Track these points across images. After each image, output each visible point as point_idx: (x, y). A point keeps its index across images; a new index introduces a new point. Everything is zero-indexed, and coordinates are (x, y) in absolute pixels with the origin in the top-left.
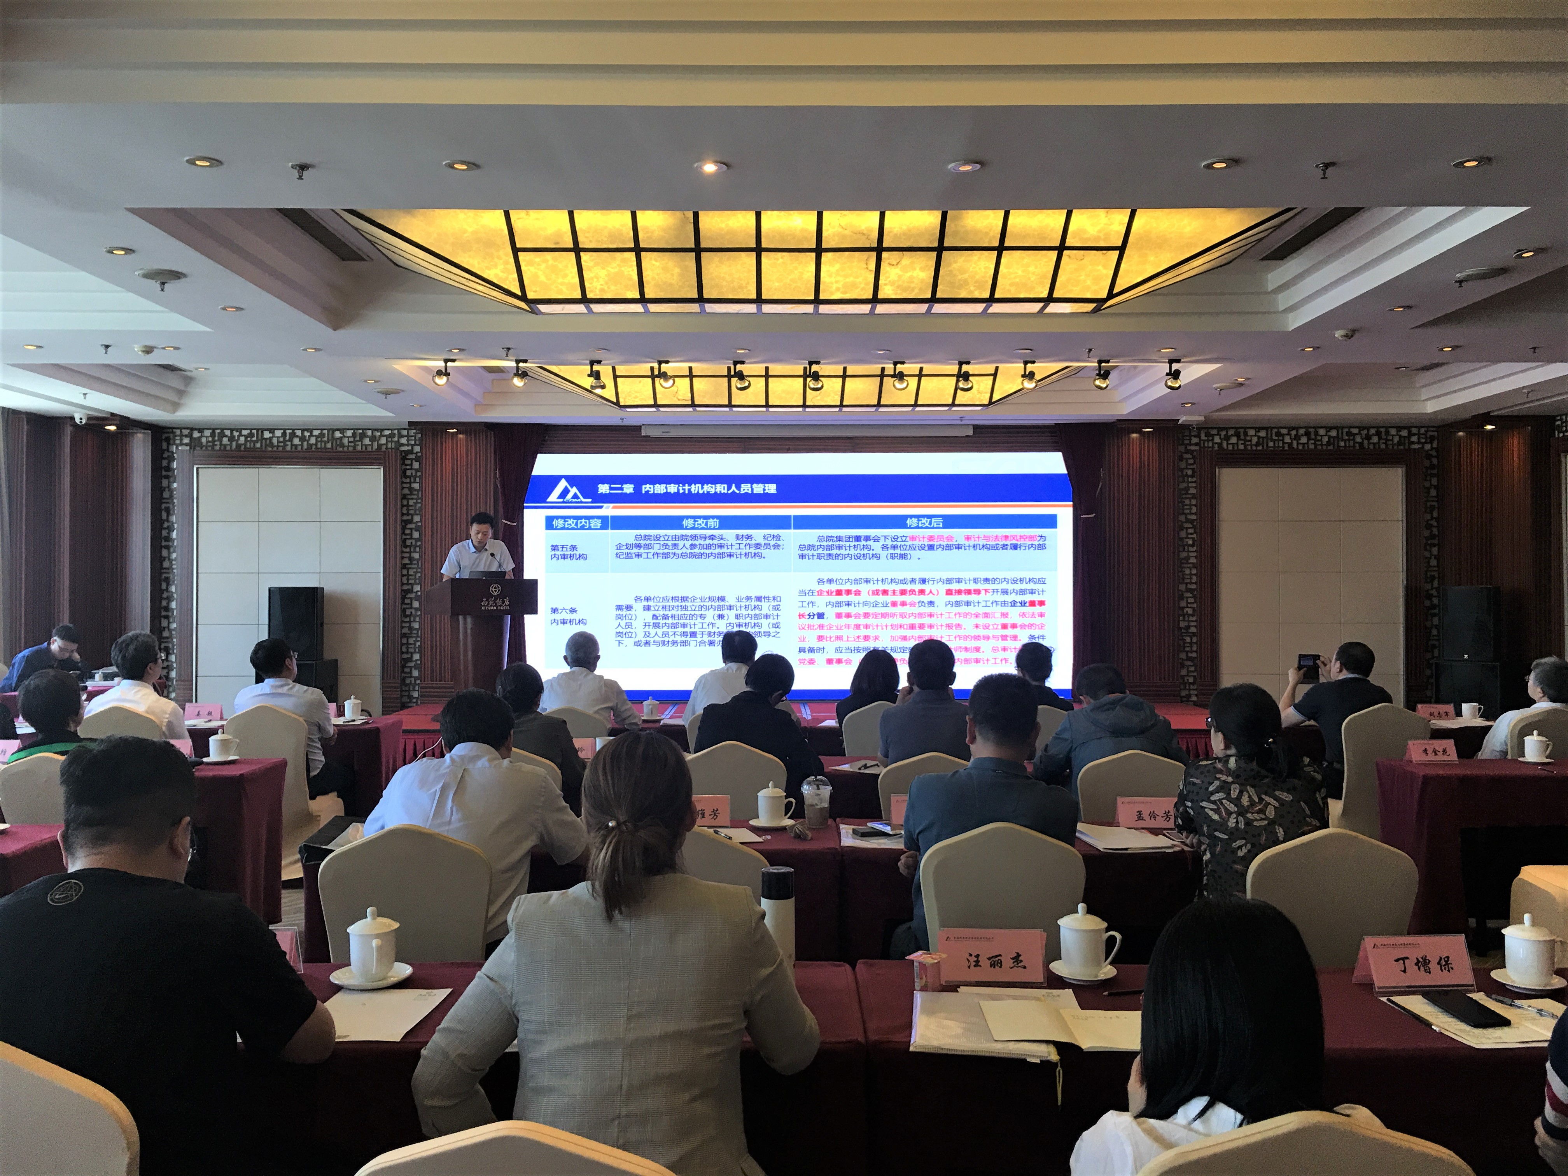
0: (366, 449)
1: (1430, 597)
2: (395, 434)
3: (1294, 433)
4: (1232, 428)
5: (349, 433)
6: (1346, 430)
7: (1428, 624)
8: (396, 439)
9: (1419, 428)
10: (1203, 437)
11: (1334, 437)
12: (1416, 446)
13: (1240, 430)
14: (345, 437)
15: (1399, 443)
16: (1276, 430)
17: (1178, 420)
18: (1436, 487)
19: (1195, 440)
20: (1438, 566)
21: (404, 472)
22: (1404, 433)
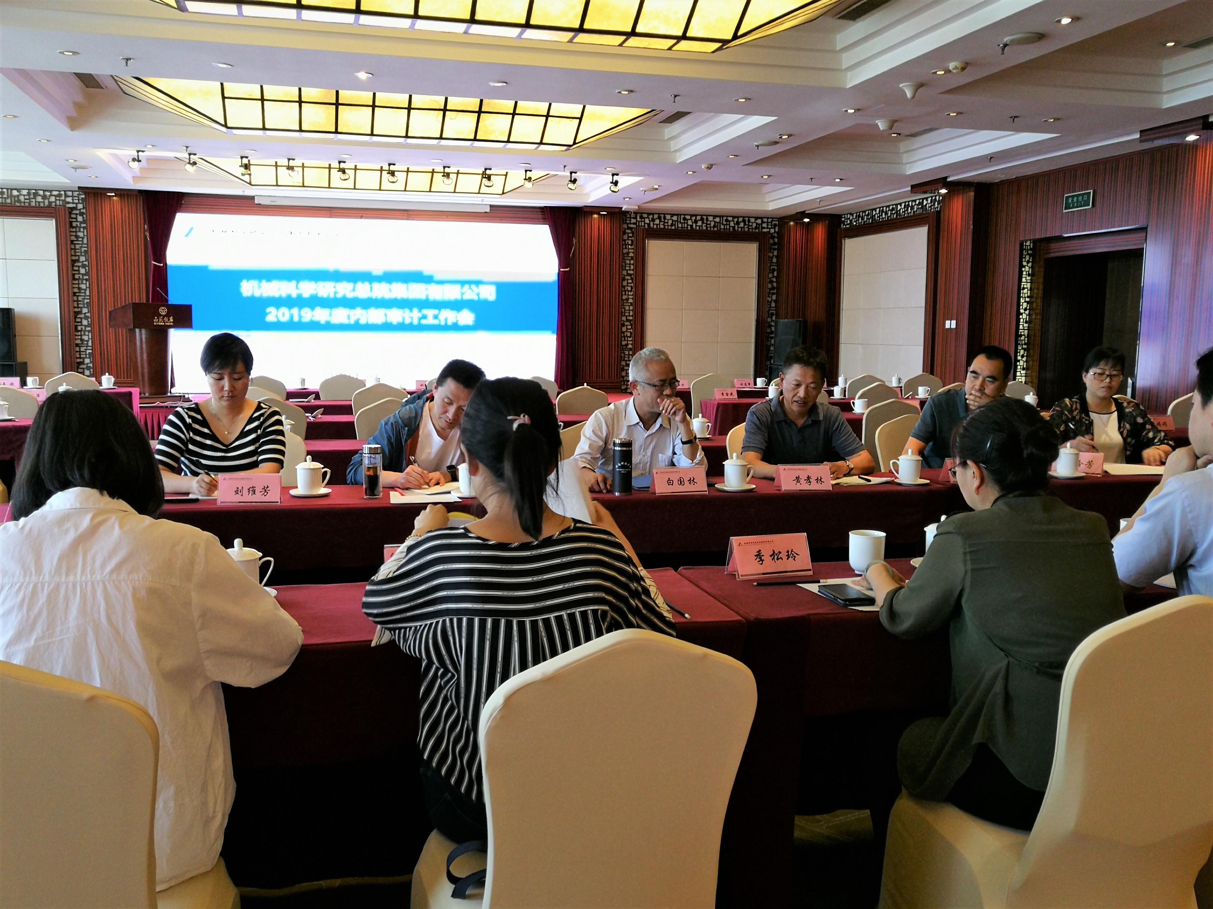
0: (39, 205)
1: (770, 326)
2: (62, 195)
3: (694, 218)
4: (657, 214)
5: (25, 192)
6: (725, 218)
7: (769, 344)
8: (63, 198)
9: (768, 218)
10: (638, 219)
11: (718, 223)
12: (764, 230)
13: (661, 215)
14: (21, 195)
15: (756, 228)
16: (683, 216)
17: (622, 208)
18: (777, 257)
19: (633, 221)
20: (775, 307)
21: (71, 223)
22: (759, 221)
